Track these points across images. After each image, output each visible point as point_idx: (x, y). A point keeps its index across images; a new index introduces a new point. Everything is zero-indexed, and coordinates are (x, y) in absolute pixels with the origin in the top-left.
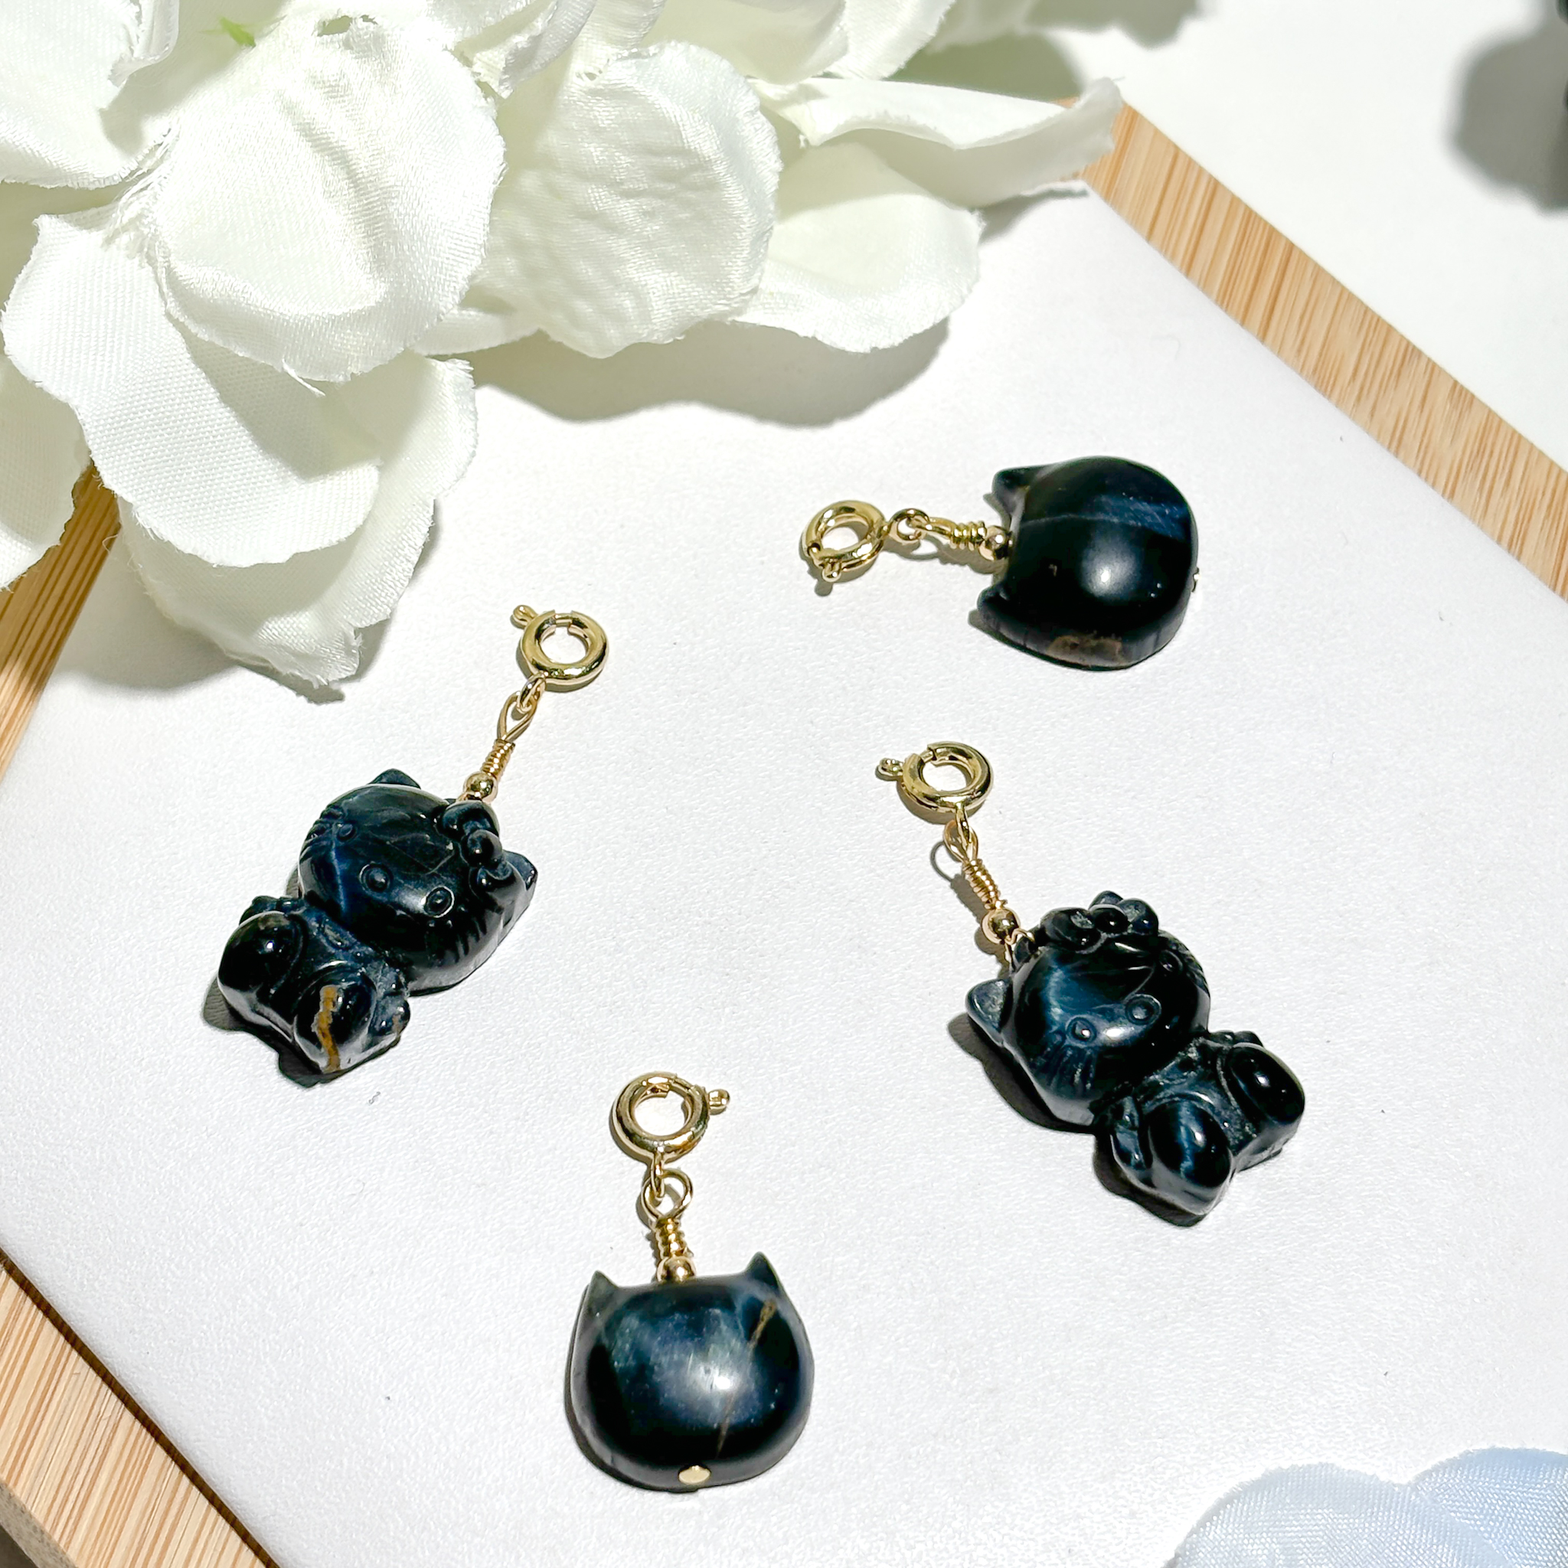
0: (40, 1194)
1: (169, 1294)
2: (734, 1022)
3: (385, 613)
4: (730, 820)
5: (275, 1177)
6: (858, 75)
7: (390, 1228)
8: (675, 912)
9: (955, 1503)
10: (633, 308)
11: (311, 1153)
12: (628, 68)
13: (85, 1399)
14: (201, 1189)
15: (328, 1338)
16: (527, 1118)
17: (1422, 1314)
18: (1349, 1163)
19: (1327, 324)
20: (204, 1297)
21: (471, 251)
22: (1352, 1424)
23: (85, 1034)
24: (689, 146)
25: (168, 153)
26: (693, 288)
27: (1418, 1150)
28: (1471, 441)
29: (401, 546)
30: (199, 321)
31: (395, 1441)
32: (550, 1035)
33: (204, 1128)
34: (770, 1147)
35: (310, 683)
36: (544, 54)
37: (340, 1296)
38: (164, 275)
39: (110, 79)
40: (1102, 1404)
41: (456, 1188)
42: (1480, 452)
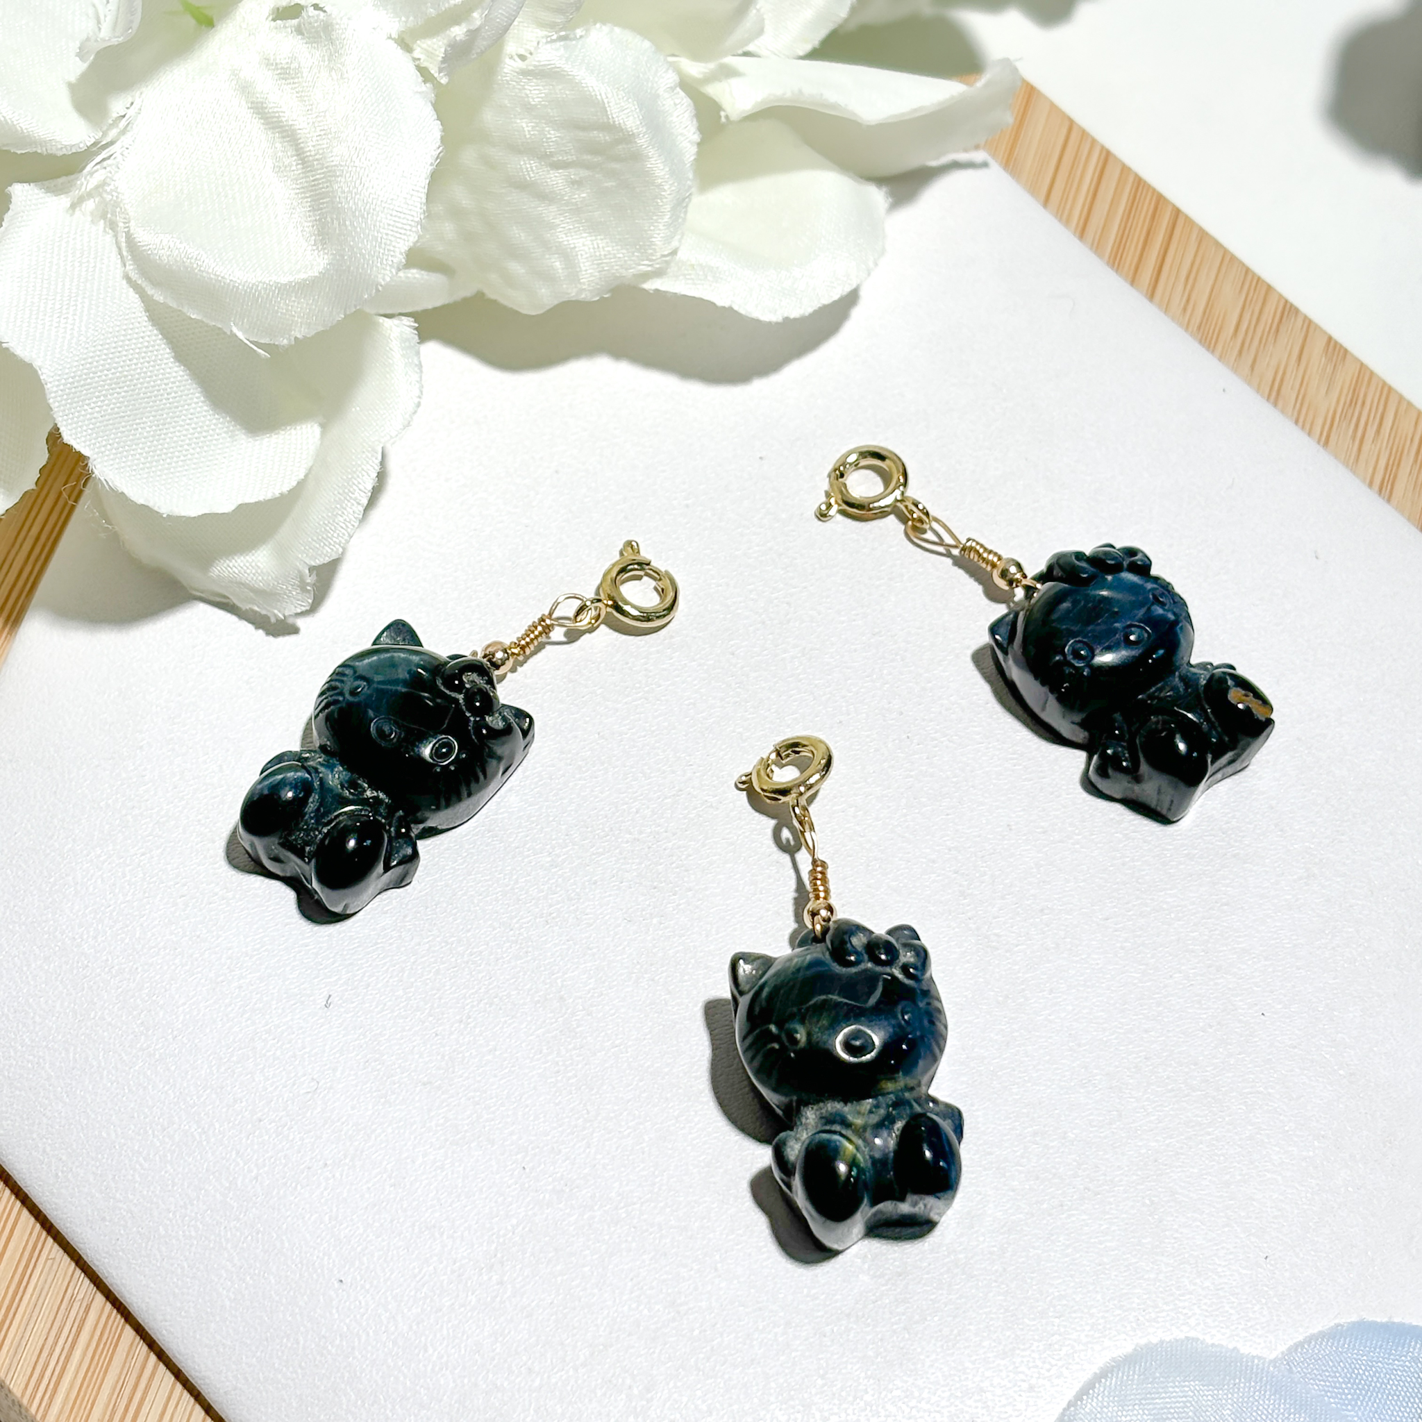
0: (18, 1092)
1: (137, 1185)
2: (661, 932)
3: (336, 552)
4: (657, 745)
5: (235, 1076)
6: (775, 54)
7: (343, 1124)
8: (607, 830)
9: (866, 1378)
10: (563, 269)
11: (268, 1054)
12: (557, 50)
13: (60, 1283)
14: (166, 1088)
15: (285, 1226)
16: (469, 1020)
17: (1300, 1203)
18: (1232, 1063)
19: (1211, 283)
20: (170, 1187)
21: (408, 228)
22: (1235, 1304)
23: (59, 944)
24: (614, 122)
25: (130, 125)
26: (618, 250)
27: (1296, 1050)
28: (1345, 391)
29: (351, 490)
30: (156, 284)
31: (347, 1321)
32: (490, 944)
33: (170, 1031)
34: (695, 1047)
35: (269, 618)
36: (481, 44)
37: (296, 1186)
38: (124, 240)
39: (78, 55)
40: (1003, 1286)
41: (403, 1086)
42: (1352, 402)
